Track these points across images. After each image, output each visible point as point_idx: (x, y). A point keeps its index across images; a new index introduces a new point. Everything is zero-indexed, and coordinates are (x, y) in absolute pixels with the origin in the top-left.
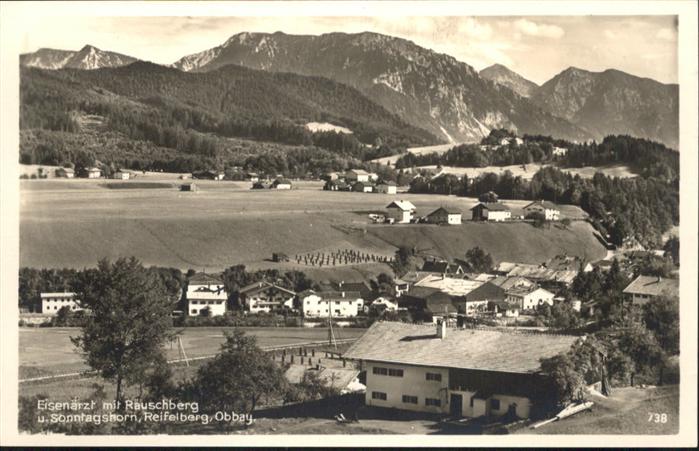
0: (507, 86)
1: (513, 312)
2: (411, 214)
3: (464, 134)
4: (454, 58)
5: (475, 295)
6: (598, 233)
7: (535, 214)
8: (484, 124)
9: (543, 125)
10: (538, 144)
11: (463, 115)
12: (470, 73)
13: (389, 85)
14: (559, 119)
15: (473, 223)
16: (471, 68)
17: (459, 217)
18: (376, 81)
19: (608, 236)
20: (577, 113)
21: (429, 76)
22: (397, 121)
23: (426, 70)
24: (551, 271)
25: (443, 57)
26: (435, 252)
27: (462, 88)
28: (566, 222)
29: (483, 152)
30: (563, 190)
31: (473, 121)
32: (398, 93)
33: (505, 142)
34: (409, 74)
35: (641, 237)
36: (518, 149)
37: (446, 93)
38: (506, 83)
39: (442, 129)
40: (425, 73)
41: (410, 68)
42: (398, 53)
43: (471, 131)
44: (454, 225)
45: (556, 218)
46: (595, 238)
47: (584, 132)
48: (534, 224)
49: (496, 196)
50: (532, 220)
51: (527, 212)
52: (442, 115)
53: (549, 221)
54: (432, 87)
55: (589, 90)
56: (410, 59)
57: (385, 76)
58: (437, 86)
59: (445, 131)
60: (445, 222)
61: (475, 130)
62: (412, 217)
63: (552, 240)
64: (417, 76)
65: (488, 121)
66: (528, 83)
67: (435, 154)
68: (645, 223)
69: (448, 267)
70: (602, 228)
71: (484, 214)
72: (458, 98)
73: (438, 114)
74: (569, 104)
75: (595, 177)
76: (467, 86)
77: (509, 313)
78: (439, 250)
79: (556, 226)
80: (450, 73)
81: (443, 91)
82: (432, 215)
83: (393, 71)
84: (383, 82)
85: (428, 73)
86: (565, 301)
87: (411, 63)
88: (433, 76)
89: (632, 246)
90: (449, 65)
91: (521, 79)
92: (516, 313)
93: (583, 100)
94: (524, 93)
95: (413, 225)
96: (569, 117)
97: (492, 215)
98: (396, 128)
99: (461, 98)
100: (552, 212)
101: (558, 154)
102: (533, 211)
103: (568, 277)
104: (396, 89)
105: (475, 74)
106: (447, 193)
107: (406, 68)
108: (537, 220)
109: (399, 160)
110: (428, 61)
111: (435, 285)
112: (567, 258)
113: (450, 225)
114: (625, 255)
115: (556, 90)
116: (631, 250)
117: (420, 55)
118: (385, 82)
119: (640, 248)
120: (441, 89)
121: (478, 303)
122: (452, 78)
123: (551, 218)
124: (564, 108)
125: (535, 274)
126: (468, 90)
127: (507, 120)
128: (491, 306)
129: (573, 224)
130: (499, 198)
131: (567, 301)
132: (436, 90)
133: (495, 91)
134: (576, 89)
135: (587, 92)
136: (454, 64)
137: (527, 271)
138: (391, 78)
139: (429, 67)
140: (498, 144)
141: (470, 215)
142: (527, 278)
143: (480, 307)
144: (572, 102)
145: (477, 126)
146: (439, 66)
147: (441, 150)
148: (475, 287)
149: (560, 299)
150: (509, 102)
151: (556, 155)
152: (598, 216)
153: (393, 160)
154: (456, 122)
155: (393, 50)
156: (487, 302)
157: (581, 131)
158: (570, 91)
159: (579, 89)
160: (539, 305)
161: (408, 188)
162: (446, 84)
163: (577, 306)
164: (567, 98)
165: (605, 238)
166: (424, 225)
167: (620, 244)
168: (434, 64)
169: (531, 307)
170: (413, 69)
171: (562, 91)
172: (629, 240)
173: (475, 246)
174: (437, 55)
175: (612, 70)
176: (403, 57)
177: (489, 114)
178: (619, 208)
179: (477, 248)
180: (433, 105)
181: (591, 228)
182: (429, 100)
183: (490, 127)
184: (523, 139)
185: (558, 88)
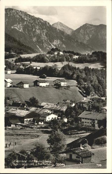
0: (62, 30)
1: (41, 123)
2: (11, 84)
3: (46, 48)
4: (42, 19)
5: (28, 116)
6: (81, 91)
7: (57, 84)
8: (53, 45)
9: (75, 45)
10: (68, 54)
11: (45, 41)
12: (48, 25)
13: (18, 29)
14: (81, 43)
15: (33, 87)
16: (49, 23)
17: (28, 85)
18: (12, 27)
19: (85, 92)
20: (88, 40)
21: (32, 26)
22: (19, 43)
23: (31, 24)
24: (59, 106)
25: (38, 19)
26: (18, 98)
27: (45, 31)
28: (68, 87)
29: (47, 57)
30: (71, 74)
31: (49, 43)
32: (21, 32)
33: (56, 53)
34: (25, 25)
35: (97, 92)
36: (60, 56)
37: (39, 32)
38: (62, 29)
39: (37, 46)
40: (31, 25)
41: (25, 23)
42: (21, 17)
43: (48, 47)
44: (26, 88)
45: (65, 85)
46: (79, 93)
47: (90, 48)
48: (56, 88)
49: (46, 76)
50: (56, 86)
51: (55, 83)
52: (37, 41)
53: (62, 86)
54: (34, 30)
55: (93, 32)
56: (26, 19)
57: (16, 25)
58: (36, 30)
59: (38, 47)
60: (23, 87)
61: (50, 47)
62: (11, 85)
63: (63, 94)
64: (28, 26)
65: (55, 43)
66: (70, 29)
67: (30, 57)
68: (99, 87)
69: (21, 105)
70: (82, 89)
71: (38, 84)
72: (44, 34)
73: (36, 40)
74: (85, 37)
75: (85, 68)
76: (47, 30)
77: (40, 123)
78: (20, 98)
79: (64, 88)
80: (40, 25)
81: (38, 32)
82: (18, 84)
83: (19, 24)
84: (15, 28)
85: (32, 25)
86: (61, 119)
87: (26, 21)
88: (34, 26)
89: (93, 96)
90: (40, 22)
91: (67, 27)
92: (43, 123)
93: (91, 36)
94: (69, 33)
95: (10, 88)
96: (85, 42)
97: (41, 84)
98: (19, 46)
99: (45, 34)
100: (64, 83)
101: (75, 58)
102: (56, 83)
103: (64, 109)
104: (20, 31)
105: (50, 26)
106: (29, 74)
107: (24, 22)
108: (58, 86)
109: (16, 59)
110: (32, 20)
111: (13, 112)
112: (67, 101)
113: (24, 88)
114: (90, 99)
115: (81, 32)
116: (93, 97)
117: (29, 18)
118: (16, 28)
119: (96, 96)
120: (37, 31)
121: (29, 119)
122: (41, 27)
123: (63, 85)
124: (83, 39)
125: (53, 107)
126: (47, 31)
127: (62, 43)
128: (34, 121)
129: (71, 88)
130: (47, 76)
131: (62, 119)
132: (35, 31)
133: (58, 32)
134: (88, 32)
135: (92, 33)
136: (42, 21)
137: (50, 107)
138: (18, 26)
139: (33, 22)
140: (54, 54)
141: (33, 84)
142: (49, 109)
143: (30, 120)
144: (87, 36)
145: (50, 45)
146: (37, 22)
147: (32, 55)
148: (28, 113)
149: (59, 118)
150: (63, 36)
151: (74, 58)
152: (81, 85)
153: (14, 59)
154: (43, 43)
155: (19, 16)
156: (32, 119)
157: (89, 47)
158: (86, 32)
159: (89, 32)
160: (52, 120)
161: (16, 71)
162: (39, 29)
163: (66, 120)
164: (84, 34)
165: (83, 93)
166: (14, 88)
167: (89, 95)
168: (35, 21)
169: (49, 121)
170: (27, 23)
171: (83, 32)
172: (92, 94)
173: (33, 96)
174: (36, 18)
175: (102, 25)
176: (23, 18)
177: (55, 41)
178: (89, 82)
179: (33, 97)
180: (34, 37)
181: (78, 89)
182: (33, 35)
183: (55, 46)
184: (63, 52)
185: (82, 31)
